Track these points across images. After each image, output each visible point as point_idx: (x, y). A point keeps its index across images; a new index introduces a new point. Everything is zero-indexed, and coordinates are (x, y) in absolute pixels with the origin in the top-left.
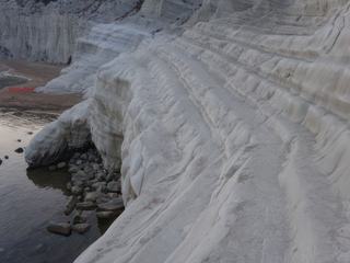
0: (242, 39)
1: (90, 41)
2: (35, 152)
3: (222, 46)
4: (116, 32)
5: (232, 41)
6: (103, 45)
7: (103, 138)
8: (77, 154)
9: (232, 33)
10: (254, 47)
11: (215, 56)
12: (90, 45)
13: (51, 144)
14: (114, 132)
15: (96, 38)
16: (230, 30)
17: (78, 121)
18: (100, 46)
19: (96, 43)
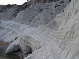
0: (49, 30)
1: (2, 26)
2: (9, 51)
3: (46, 31)
4: (10, 23)
5: (48, 30)
6: (7, 27)
7: (25, 47)
8: (16, 52)
9: (47, 29)
10: (51, 32)
11: (45, 33)
12: (2, 27)
13: (12, 50)
14: (27, 46)
15: (4, 25)
16: (47, 28)
17: (18, 45)
18: (5, 27)
19: (4, 26)
